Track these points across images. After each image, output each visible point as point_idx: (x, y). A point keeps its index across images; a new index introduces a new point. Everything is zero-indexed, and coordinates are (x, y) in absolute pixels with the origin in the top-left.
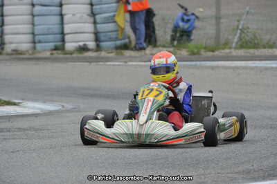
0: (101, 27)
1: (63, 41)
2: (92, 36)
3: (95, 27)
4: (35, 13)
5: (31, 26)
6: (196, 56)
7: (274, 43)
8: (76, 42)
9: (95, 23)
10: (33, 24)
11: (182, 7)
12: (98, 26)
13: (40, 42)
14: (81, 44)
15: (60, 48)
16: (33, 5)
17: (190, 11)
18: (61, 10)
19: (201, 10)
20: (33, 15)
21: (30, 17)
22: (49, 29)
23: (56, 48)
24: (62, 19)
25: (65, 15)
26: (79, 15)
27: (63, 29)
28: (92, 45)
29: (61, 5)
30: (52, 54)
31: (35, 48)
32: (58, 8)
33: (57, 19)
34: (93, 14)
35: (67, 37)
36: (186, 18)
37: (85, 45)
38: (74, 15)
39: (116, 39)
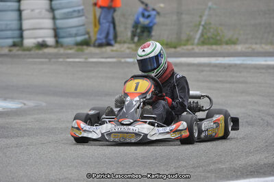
0: (60, 23)
1: (21, 37)
2: (51, 32)
3: (55, 24)
7: (237, 39)
8: (35, 38)
9: (54, 18)
12: (58, 22)
14: (40, 40)
15: (18, 44)
17: (151, 6)
18: (19, 6)
19: (162, 5)
22: (7, 25)
23: (15, 45)
24: (20, 15)
25: (23, 10)
26: (37, 11)
27: (21, 25)
28: (51, 41)
29: (19, 1)
30: (10, 51)
32: (16, 4)
33: (14, 15)
34: (52, 10)
35: (26, 34)
36: (146, 14)
37: (44, 41)
38: (32, 10)
39: (76, 35)
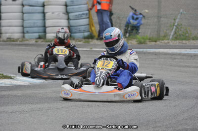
0: (73, 22)
1: (45, 32)
3: (69, 23)
4: (24, 12)
5: (21, 21)
6: (143, 45)
8: (54, 33)
9: (68, 19)
10: (23, 19)
11: (133, 9)
12: (71, 21)
13: (28, 32)
15: (42, 37)
16: (23, 5)
17: (139, 11)
18: (44, 10)
19: (147, 11)
20: (23, 13)
21: (21, 14)
22: (34, 23)
23: (40, 38)
24: (44, 16)
25: (47, 13)
26: (57, 13)
27: (45, 23)
29: (43, 6)
30: (36, 42)
31: (24, 37)
32: (42, 8)
33: (40, 16)
34: (67, 13)
35: (48, 30)
36: (135, 17)
38: (53, 13)
39: (84, 31)
